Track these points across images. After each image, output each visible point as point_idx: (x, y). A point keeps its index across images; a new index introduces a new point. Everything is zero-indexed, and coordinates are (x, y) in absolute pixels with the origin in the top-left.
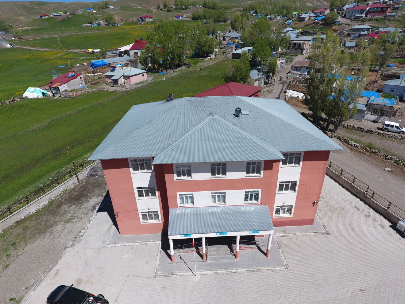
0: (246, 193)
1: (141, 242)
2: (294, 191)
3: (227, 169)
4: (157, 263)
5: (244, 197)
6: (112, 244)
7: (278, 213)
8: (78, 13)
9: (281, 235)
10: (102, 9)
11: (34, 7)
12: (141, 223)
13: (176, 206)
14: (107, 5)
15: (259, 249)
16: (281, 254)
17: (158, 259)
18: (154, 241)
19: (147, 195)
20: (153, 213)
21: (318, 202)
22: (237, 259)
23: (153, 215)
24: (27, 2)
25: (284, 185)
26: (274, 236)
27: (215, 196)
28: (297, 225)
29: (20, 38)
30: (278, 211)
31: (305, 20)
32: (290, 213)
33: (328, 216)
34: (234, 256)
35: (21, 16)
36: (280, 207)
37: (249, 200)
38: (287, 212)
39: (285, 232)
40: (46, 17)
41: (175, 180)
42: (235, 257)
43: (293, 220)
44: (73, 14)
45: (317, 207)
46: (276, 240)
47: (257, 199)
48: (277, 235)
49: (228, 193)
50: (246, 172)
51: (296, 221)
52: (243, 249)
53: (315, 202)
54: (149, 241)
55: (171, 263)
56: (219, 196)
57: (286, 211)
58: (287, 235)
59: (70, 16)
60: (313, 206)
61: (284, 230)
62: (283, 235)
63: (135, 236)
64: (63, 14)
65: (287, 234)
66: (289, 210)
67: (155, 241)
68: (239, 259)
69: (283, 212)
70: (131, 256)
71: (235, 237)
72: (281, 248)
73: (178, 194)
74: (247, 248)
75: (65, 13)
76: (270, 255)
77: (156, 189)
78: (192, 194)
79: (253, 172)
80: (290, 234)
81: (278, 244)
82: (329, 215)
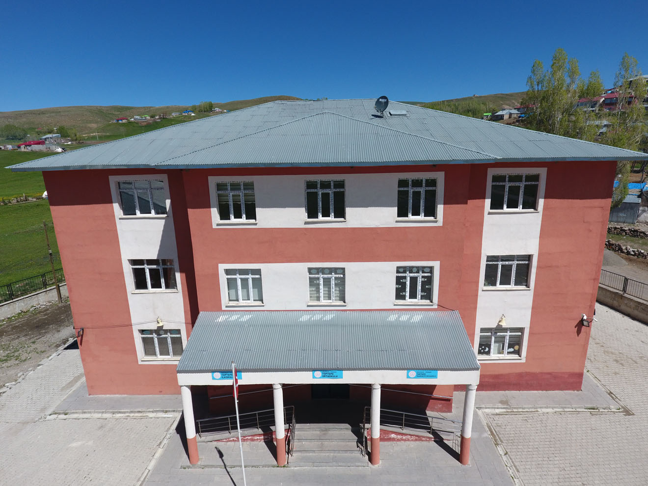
0: (400, 275)
1: (132, 412)
2: (526, 286)
3: (348, 199)
4: (151, 465)
5: (393, 286)
6: (59, 414)
7: (487, 349)
8: (171, 116)
9: (497, 411)
10: (205, 112)
11: (114, 113)
12: (140, 363)
13: (217, 307)
14: (212, 107)
15: (440, 441)
16: (505, 458)
17: (157, 455)
18: (163, 411)
19: (156, 285)
20: (169, 335)
21: (590, 321)
22: (376, 466)
23: (169, 341)
24: (104, 107)
25: (500, 267)
26: (480, 412)
27: (318, 279)
28: (537, 390)
29: (79, 143)
30: (484, 347)
31: (503, 119)
32: (518, 352)
33: (616, 373)
34: (367, 457)
35: (93, 123)
36: (490, 334)
37: (408, 294)
38: (509, 347)
39: (508, 405)
40: (124, 121)
41: (214, 226)
42: (370, 460)
43: (528, 374)
44: (164, 118)
45: (588, 335)
46: (484, 422)
47: (428, 295)
48: (487, 410)
49: (351, 268)
50: (396, 209)
51: (533, 375)
52: (393, 439)
53: (582, 320)
54: (153, 412)
55: (189, 467)
56: (330, 279)
57: (506, 345)
58: (513, 412)
59: (159, 120)
60: (579, 332)
61: (504, 399)
62: (504, 410)
63: (124, 398)
64: (149, 118)
65: (515, 410)
66: (515, 344)
67: (166, 412)
68: (379, 465)
69: (499, 349)
70: (90, 443)
71: (367, 389)
72: (502, 441)
73: (222, 267)
74: (404, 438)
75: (152, 117)
76: (470, 458)
77: (176, 265)
78: (258, 272)
79: (416, 213)
80: (521, 410)
81: (491, 432)
82: (617, 370)
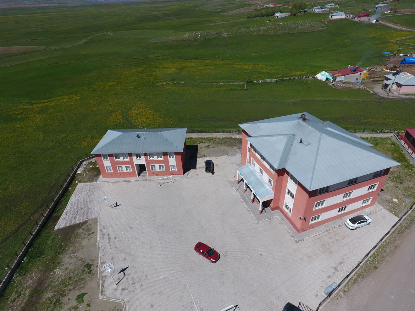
22: (251, 203)
33: (315, 243)
43: (291, 220)
61: (283, 219)
62: (280, 220)
72: (269, 220)
80: (282, 223)
82: (318, 244)
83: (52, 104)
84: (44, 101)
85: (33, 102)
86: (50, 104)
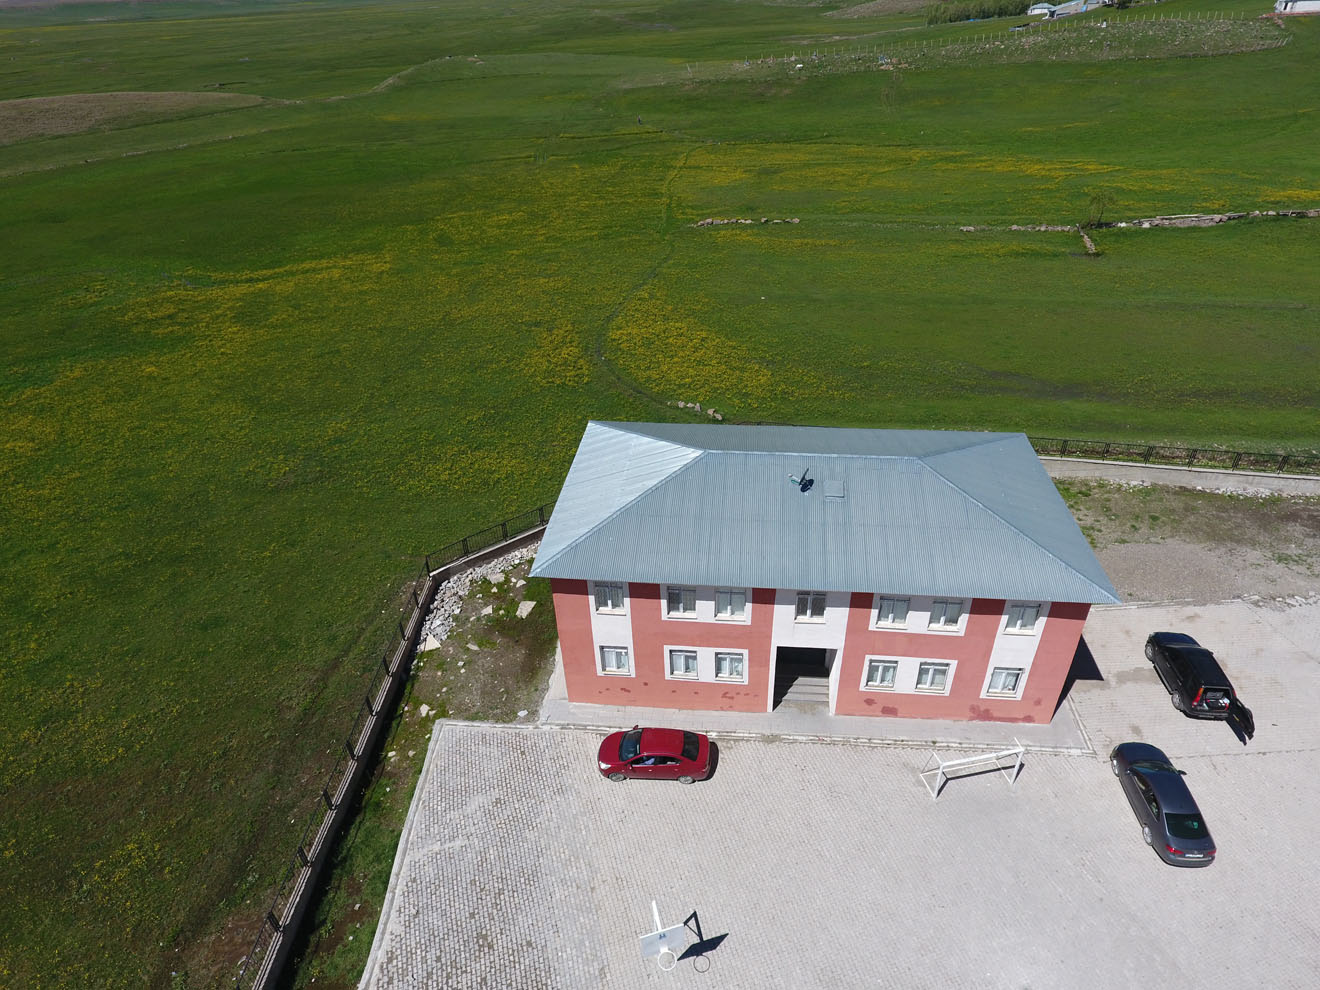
83: (287, 287)
84: (255, 275)
85: (215, 276)
86: (278, 288)
